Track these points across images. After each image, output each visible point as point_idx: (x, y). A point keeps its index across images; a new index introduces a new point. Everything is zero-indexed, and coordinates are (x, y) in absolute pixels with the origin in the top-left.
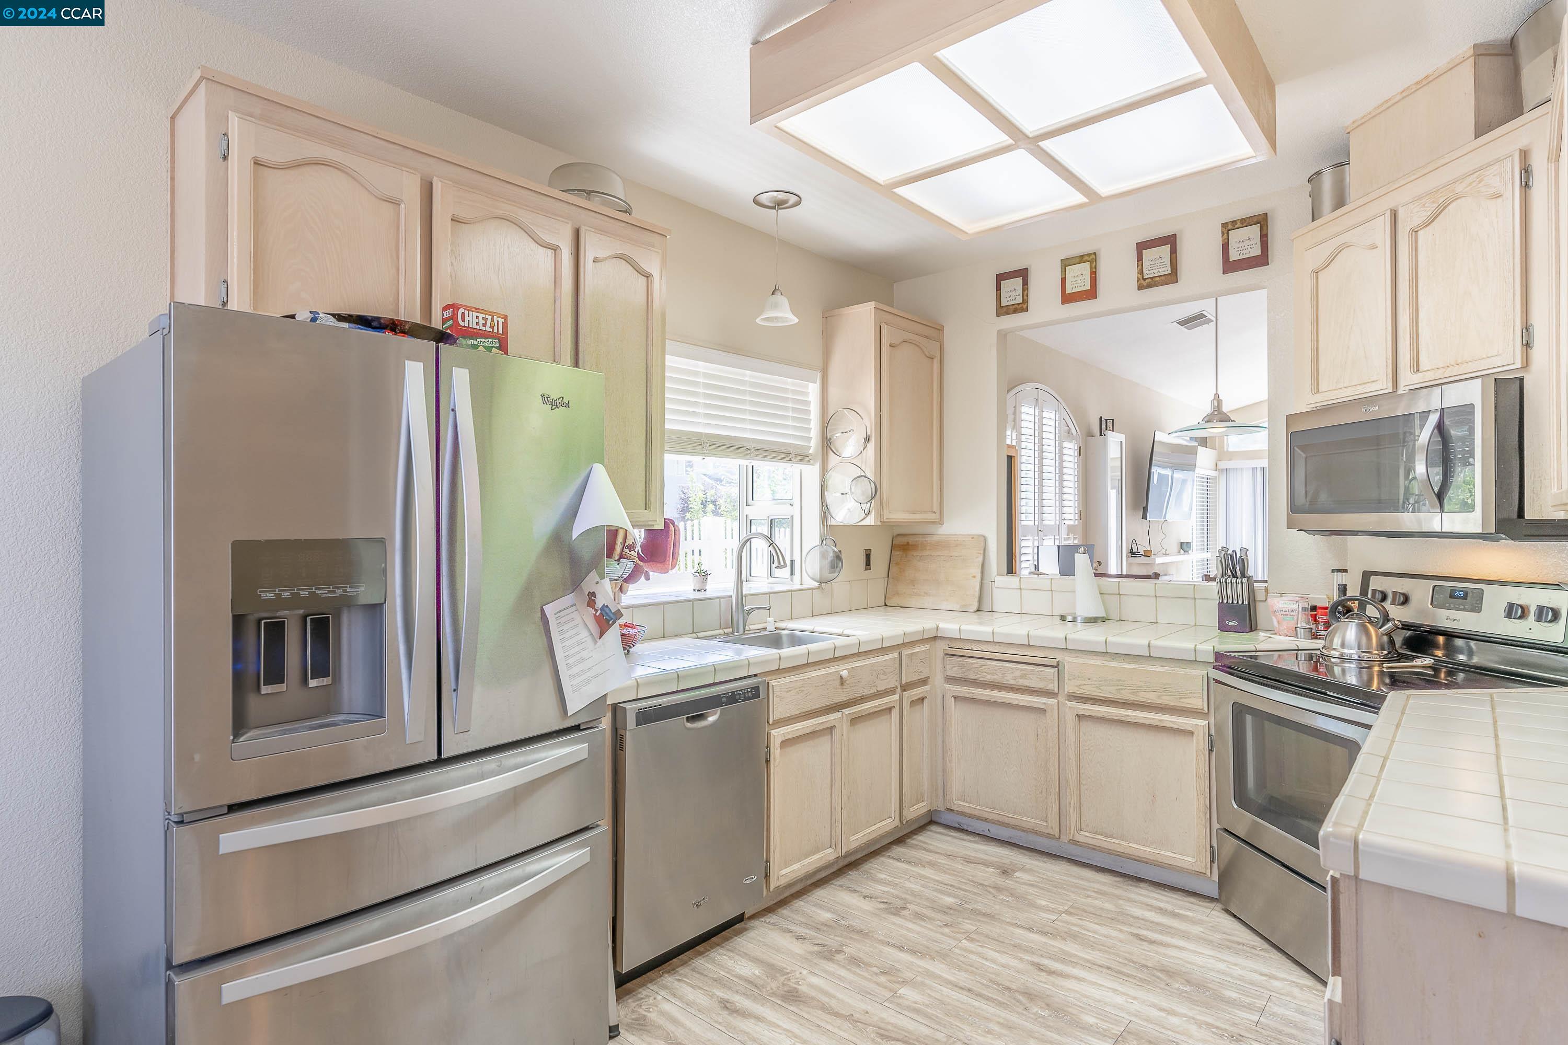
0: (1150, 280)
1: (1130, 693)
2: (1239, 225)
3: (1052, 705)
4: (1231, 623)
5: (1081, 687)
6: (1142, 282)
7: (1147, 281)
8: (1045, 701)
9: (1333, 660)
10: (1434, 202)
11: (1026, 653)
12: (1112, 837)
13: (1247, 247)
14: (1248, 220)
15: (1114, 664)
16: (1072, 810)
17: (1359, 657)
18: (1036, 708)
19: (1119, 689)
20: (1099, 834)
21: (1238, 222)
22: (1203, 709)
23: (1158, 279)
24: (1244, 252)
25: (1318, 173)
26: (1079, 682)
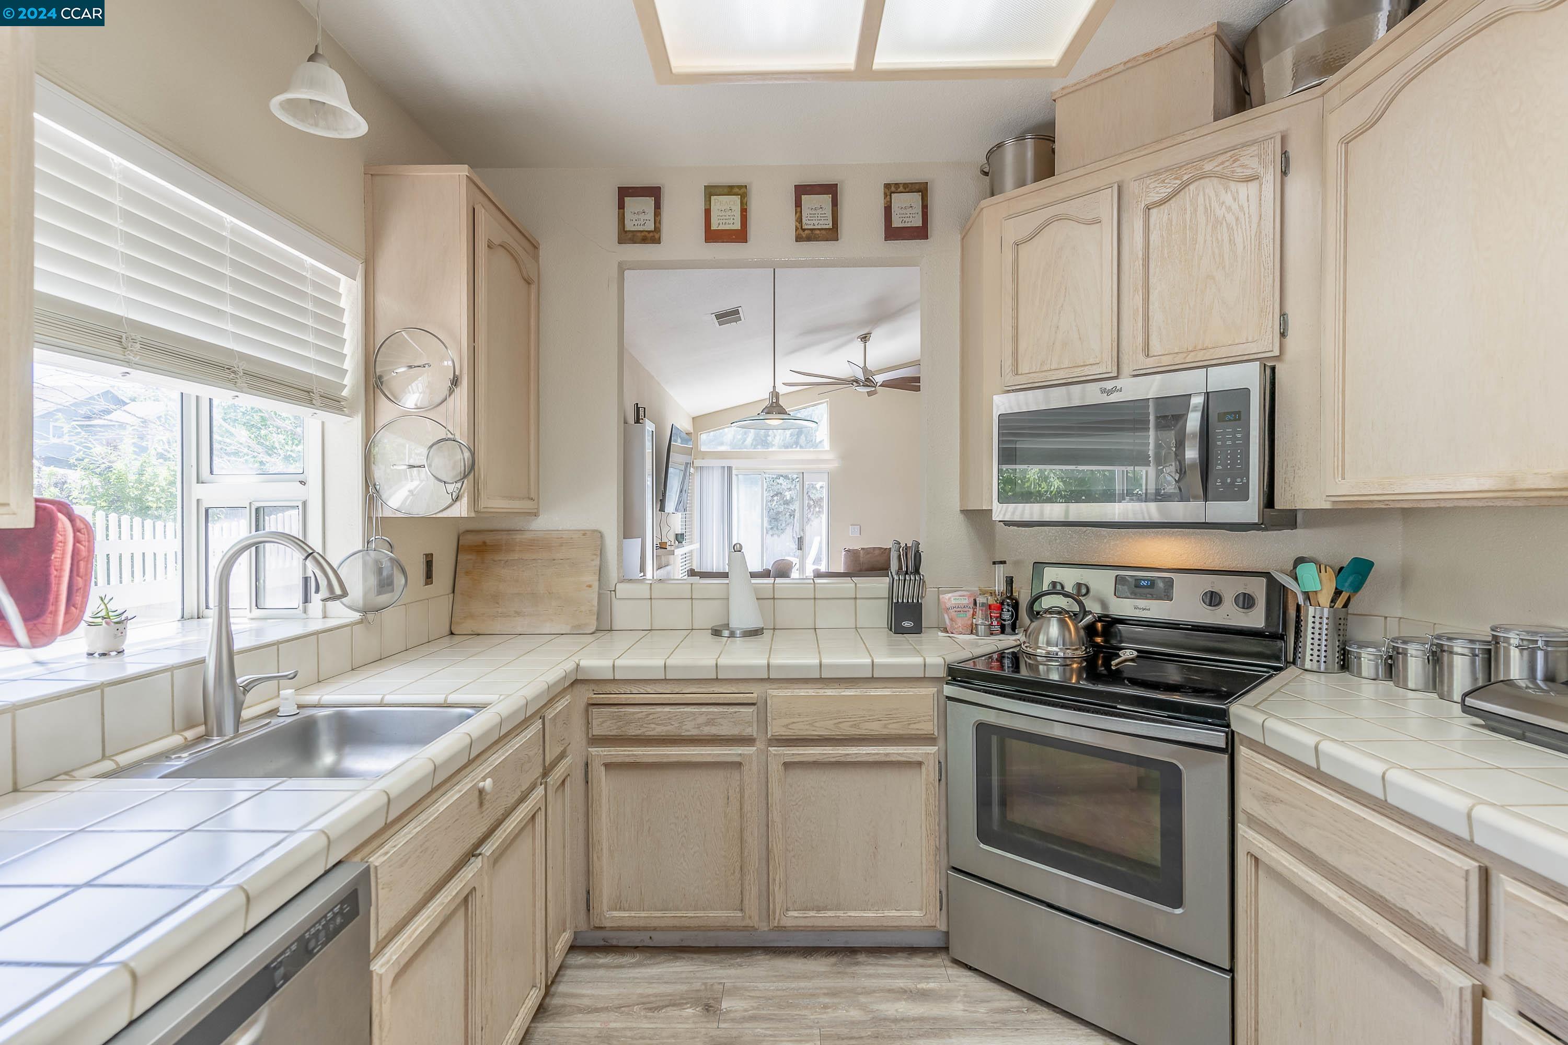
0: (809, 232)
1: (851, 726)
2: (901, 189)
3: (750, 755)
4: (907, 624)
5: (790, 727)
6: (801, 232)
7: (806, 232)
8: (740, 752)
9: (1038, 658)
10: (1176, 179)
11: (711, 690)
12: (825, 909)
13: (908, 215)
14: (910, 186)
15: (829, 692)
16: (777, 889)
17: (1064, 654)
18: (727, 763)
19: (837, 723)
20: (809, 910)
21: (901, 186)
22: (933, 734)
23: (818, 232)
24: (907, 220)
25: (1000, 146)
26: (786, 721)
